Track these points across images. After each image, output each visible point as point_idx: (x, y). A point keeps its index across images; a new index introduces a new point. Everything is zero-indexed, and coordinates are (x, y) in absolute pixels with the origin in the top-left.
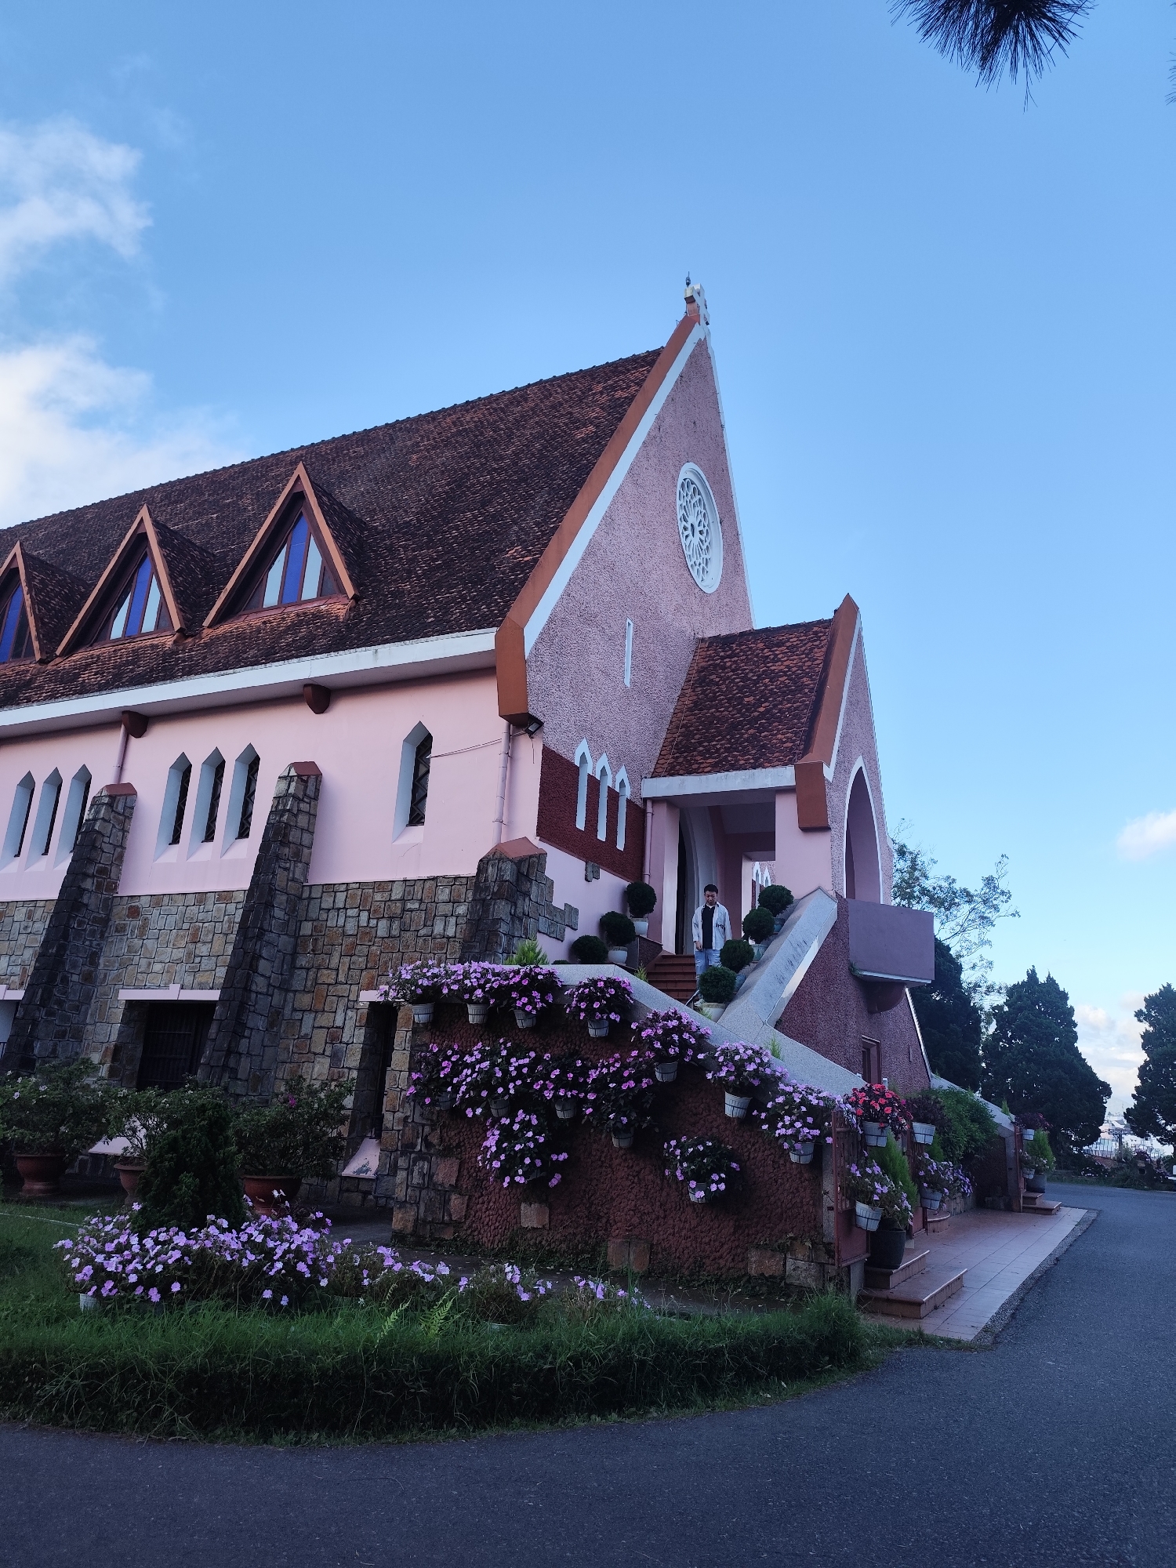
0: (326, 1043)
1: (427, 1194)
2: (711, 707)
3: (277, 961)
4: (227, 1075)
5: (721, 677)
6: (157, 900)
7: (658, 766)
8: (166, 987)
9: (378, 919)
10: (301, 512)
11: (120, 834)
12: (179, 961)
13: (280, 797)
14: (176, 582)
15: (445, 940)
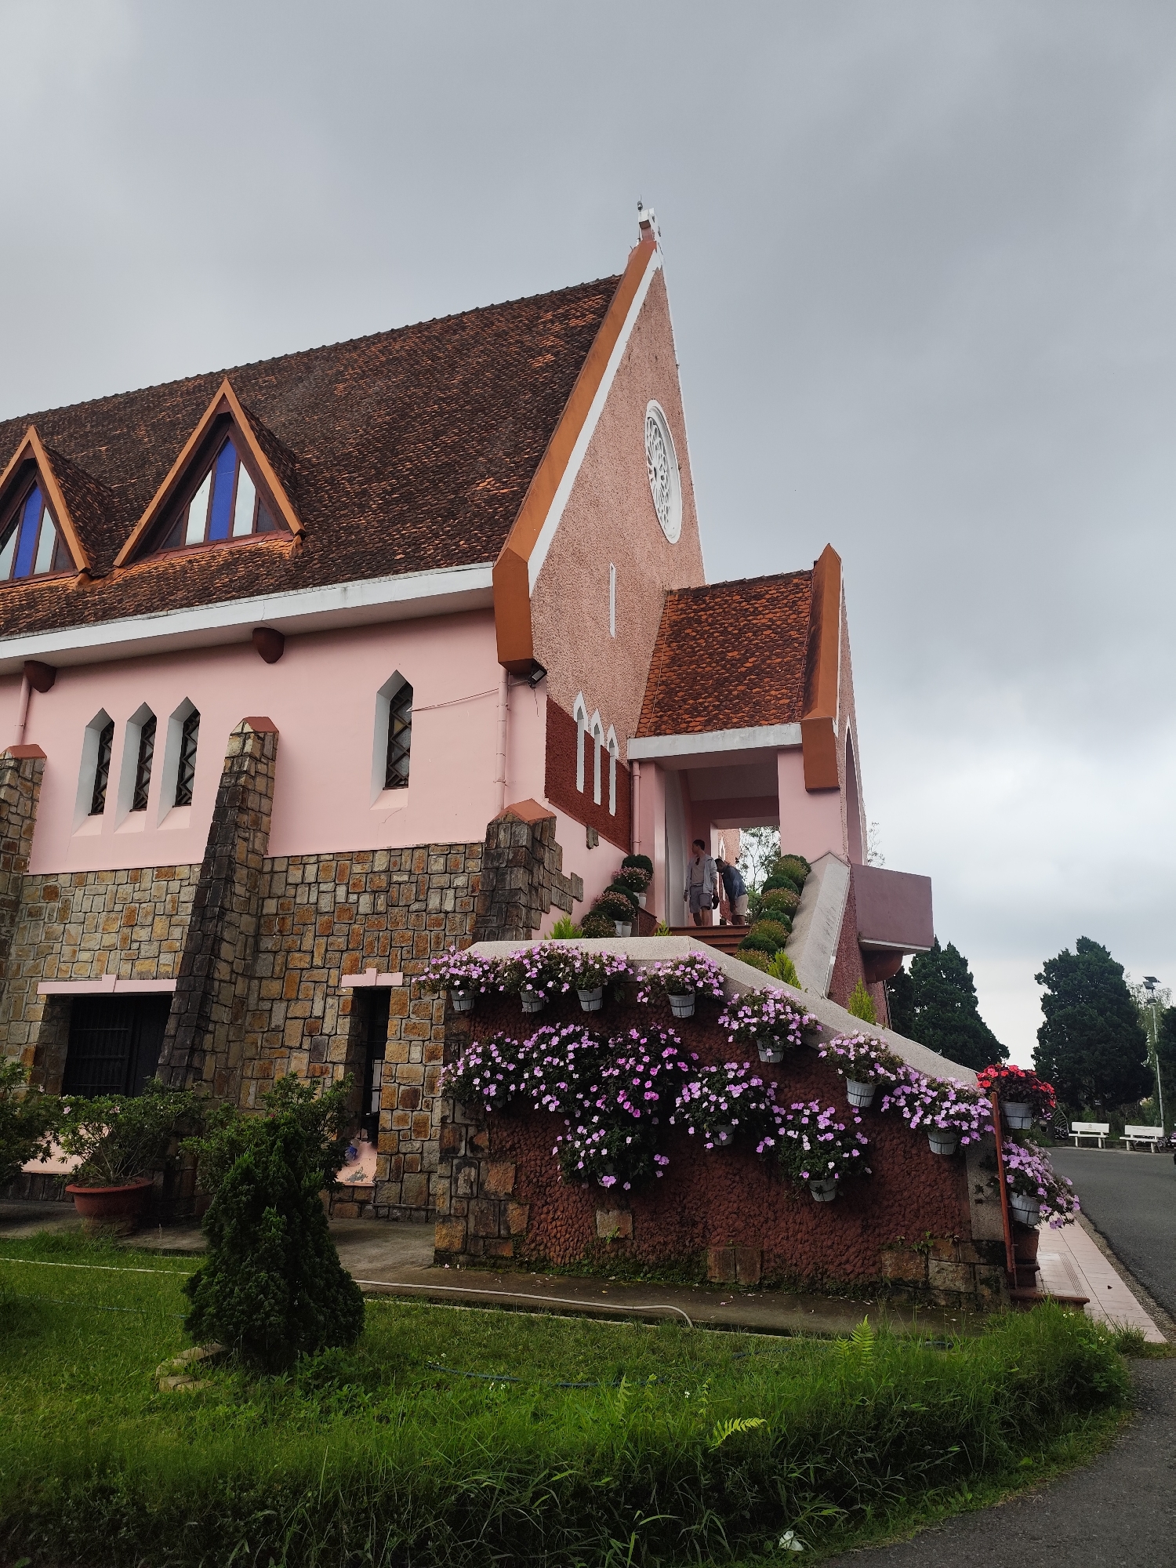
0: (303, 1035)
1: (477, 1205)
2: (691, 663)
3: (239, 944)
4: (192, 1076)
5: (697, 632)
6: (80, 879)
7: (642, 725)
8: (98, 978)
9: (359, 893)
10: (228, 437)
11: (29, 803)
12: (111, 949)
13: (233, 757)
14: (75, 516)
15: (442, 915)
